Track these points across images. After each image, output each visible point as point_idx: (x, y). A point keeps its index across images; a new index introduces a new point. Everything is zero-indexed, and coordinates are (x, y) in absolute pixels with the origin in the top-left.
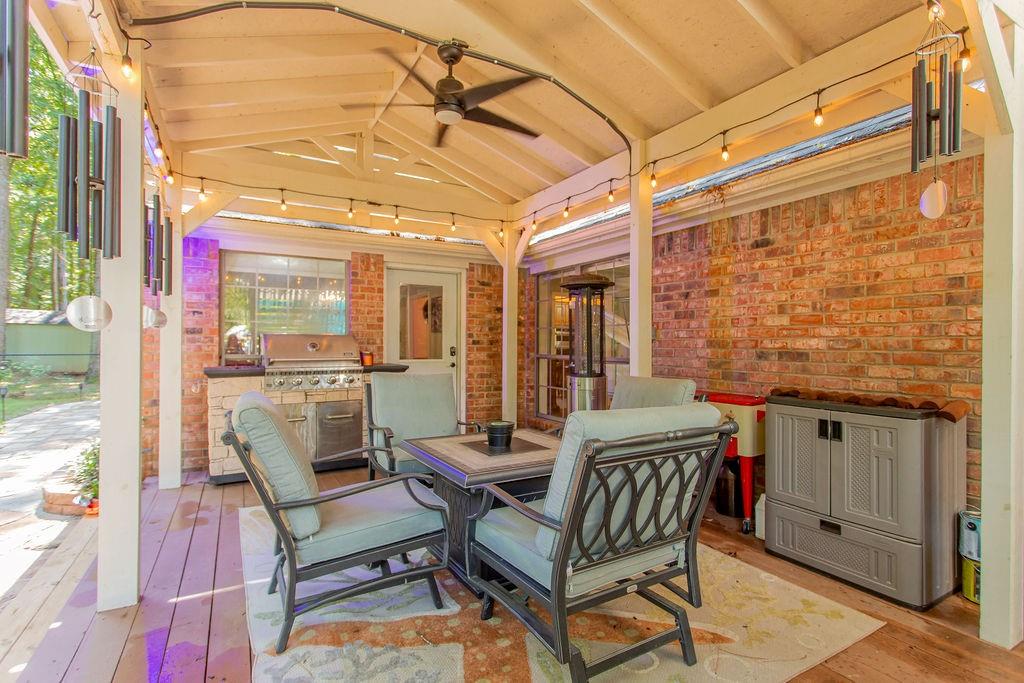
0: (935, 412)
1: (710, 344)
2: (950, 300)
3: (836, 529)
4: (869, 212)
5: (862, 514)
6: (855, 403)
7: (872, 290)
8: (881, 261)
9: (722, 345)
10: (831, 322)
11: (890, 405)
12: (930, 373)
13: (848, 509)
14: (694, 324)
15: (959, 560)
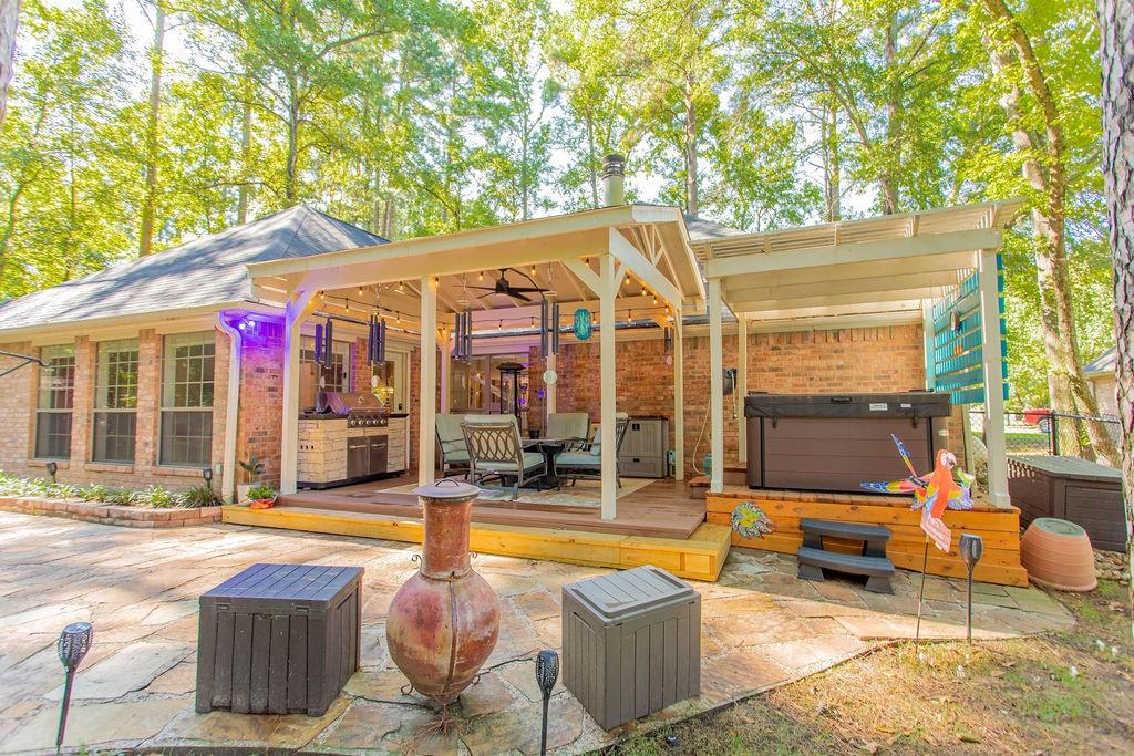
0: (663, 418)
1: (577, 399)
2: (664, 383)
3: (638, 460)
4: (640, 351)
5: (646, 454)
6: (642, 417)
7: (641, 379)
8: (644, 369)
9: (583, 400)
10: (628, 390)
11: (652, 417)
12: (659, 408)
13: (641, 453)
14: (568, 390)
15: (668, 465)
